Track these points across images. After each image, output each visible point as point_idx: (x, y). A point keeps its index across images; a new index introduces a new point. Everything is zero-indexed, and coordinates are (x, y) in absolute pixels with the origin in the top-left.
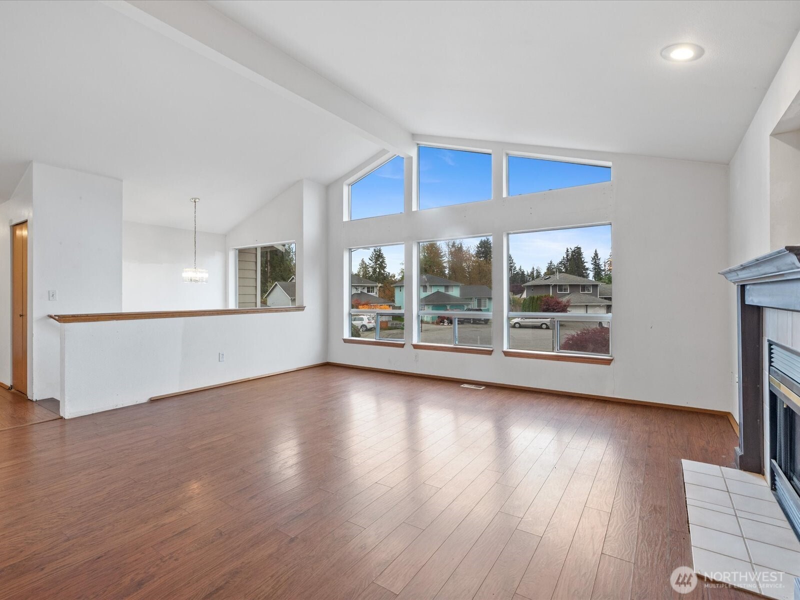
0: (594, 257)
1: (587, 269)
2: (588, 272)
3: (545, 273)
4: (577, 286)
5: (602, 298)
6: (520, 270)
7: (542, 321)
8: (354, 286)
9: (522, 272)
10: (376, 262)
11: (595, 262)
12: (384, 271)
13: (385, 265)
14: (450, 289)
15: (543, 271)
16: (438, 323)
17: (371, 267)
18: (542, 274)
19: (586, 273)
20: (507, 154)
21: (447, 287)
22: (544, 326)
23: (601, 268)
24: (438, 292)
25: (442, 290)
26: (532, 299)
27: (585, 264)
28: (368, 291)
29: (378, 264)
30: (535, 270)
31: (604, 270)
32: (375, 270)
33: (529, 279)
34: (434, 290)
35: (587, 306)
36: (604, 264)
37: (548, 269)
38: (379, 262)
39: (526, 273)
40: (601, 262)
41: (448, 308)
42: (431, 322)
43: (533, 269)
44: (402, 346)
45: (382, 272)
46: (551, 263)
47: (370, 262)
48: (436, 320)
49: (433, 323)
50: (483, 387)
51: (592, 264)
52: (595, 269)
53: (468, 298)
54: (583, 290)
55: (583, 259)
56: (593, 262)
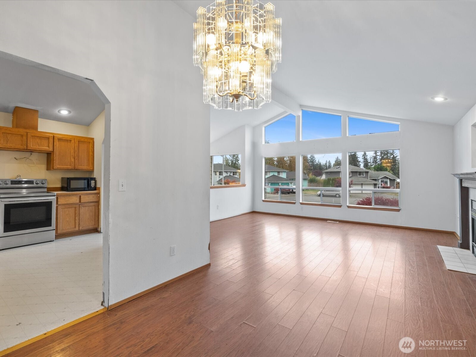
0: (364, 154)
1: (360, 162)
2: (360, 163)
3: (334, 164)
4: (356, 172)
5: (371, 179)
6: (319, 162)
7: (337, 193)
8: (225, 171)
9: (320, 163)
10: (233, 157)
11: (365, 158)
12: (238, 162)
13: (239, 159)
14: (281, 174)
15: (333, 163)
16: (274, 193)
17: (230, 160)
18: (332, 164)
19: (359, 164)
20: (348, 116)
21: (279, 172)
22: (337, 196)
23: (368, 161)
24: (274, 175)
25: (276, 174)
26: (329, 180)
27: (358, 159)
28: (233, 175)
29: (235, 158)
30: (328, 162)
31: (370, 163)
32: (232, 161)
33: (324, 167)
34: (271, 174)
35: (362, 184)
36: (370, 158)
37: (335, 162)
38: (235, 157)
39: (322, 164)
40: (368, 158)
41: (280, 185)
42: (270, 192)
43: (327, 161)
44: (294, 203)
45: (237, 163)
46: (337, 158)
47: (230, 157)
48: (273, 191)
49: (272, 193)
50: (338, 222)
51: (363, 159)
52: (365, 161)
53: (291, 179)
54: (360, 175)
55: (357, 156)
56: (363, 158)
